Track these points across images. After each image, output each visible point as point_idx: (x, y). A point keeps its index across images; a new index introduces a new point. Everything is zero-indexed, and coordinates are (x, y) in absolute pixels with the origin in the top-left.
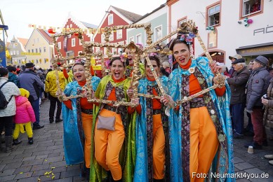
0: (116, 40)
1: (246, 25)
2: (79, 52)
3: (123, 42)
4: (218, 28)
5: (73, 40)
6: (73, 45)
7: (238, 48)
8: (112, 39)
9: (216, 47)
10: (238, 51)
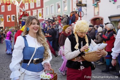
0: (36, 8)
1: (113, 3)
2: (7, 16)
3: (41, 9)
4: (99, 3)
5: (3, 7)
6: (3, 11)
7: (109, 16)
8: (33, 7)
9: (98, 15)
10: (110, 18)
